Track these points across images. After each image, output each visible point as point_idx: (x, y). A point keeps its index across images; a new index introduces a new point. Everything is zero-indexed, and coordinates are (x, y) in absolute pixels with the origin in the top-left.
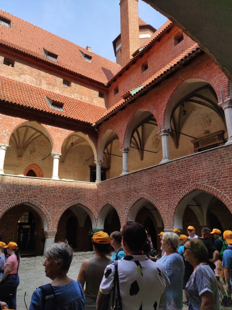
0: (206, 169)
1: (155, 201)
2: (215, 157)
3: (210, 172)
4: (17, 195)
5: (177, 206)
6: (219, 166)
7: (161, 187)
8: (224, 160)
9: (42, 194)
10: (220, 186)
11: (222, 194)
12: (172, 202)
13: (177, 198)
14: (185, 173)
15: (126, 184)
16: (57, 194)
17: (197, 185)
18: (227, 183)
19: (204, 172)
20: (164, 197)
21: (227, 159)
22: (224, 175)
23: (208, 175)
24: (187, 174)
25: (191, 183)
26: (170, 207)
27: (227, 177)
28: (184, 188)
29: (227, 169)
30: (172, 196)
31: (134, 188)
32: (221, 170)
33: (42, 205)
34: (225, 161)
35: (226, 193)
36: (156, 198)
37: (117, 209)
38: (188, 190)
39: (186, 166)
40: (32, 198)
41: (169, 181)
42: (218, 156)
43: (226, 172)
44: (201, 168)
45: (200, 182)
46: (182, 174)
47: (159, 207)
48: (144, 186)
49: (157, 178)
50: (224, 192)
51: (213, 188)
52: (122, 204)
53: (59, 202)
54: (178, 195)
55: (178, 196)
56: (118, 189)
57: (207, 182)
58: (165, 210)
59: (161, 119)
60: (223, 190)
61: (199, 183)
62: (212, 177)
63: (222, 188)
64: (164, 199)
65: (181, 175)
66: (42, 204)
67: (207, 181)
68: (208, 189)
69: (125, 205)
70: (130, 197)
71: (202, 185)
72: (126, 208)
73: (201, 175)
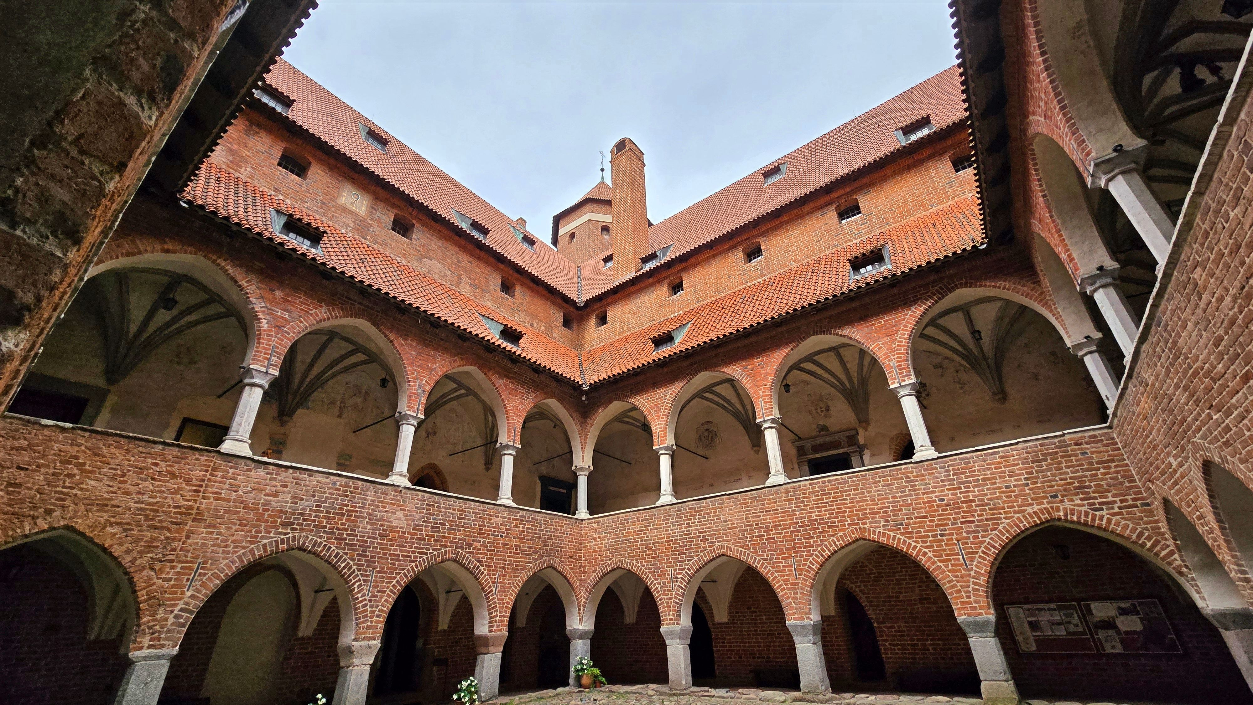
0: (879, 500)
1: (759, 561)
2: (895, 479)
3: (888, 507)
4: (436, 541)
5: (817, 573)
6: (907, 496)
7: (774, 532)
8: (915, 486)
9: (482, 540)
10: (912, 532)
11: (918, 548)
12: (805, 565)
13: (816, 555)
14: (832, 505)
15: (677, 522)
16: (511, 541)
17: (862, 530)
18: (927, 528)
19: (875, 507)
20: (785, 553)
21: (921, 485)
22: (918, 513)
23: (885, 512)
24: (838, 509)
25: (847, 526)
26: (800, 574)
27: (925, 517)
28: (833, 535)
29: (924, 503)
30: (803, 551)
31: (700, 533)
32: (911, 504)
33: (482, 568)
34: (917, 487)
35: (927, 547)
36: (763, 555)
37: (650, 579)
38: (843, 540)
39: (834, 493)
40: (462, 548)
41: (794, 521)
42: (902, 478)
43: (921, 508)
44: (868, 498)
45: (868, 525)
46: (826, 506)
47: (772, 574)
48: (729, 528)
49: (763, 512)
50: (921, 544)
51: (898, 536)
52: (664, 567)
53: (515, 561)
54: (819, 548)
55: (819, 552)
56: (649, 533)
57: (884, 526)
58: (788, 580)
59: (763, 396)
60: (920, 540)
61: (866, 526)
62: (894, 515)
63: (916, 538)
64: (783, 558)
65: (823, 509)
66: (482, 565)
67: (883, 523)
68: (888, 539)
69: (675, 570)
70: (690, 553)
71: (874, 532)
72: (677, 578)
73: (868, 511)
